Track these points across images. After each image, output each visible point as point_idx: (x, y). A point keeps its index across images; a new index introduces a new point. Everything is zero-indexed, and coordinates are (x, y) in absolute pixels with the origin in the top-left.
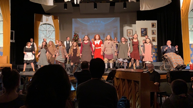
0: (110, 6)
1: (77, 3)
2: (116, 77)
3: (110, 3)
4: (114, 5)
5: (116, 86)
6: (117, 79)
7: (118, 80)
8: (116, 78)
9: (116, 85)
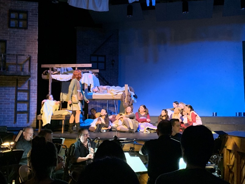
2: (228, 148)
5: (228, 166)
6: (230, 151)
7: (232, 155)
9: (228, 164)
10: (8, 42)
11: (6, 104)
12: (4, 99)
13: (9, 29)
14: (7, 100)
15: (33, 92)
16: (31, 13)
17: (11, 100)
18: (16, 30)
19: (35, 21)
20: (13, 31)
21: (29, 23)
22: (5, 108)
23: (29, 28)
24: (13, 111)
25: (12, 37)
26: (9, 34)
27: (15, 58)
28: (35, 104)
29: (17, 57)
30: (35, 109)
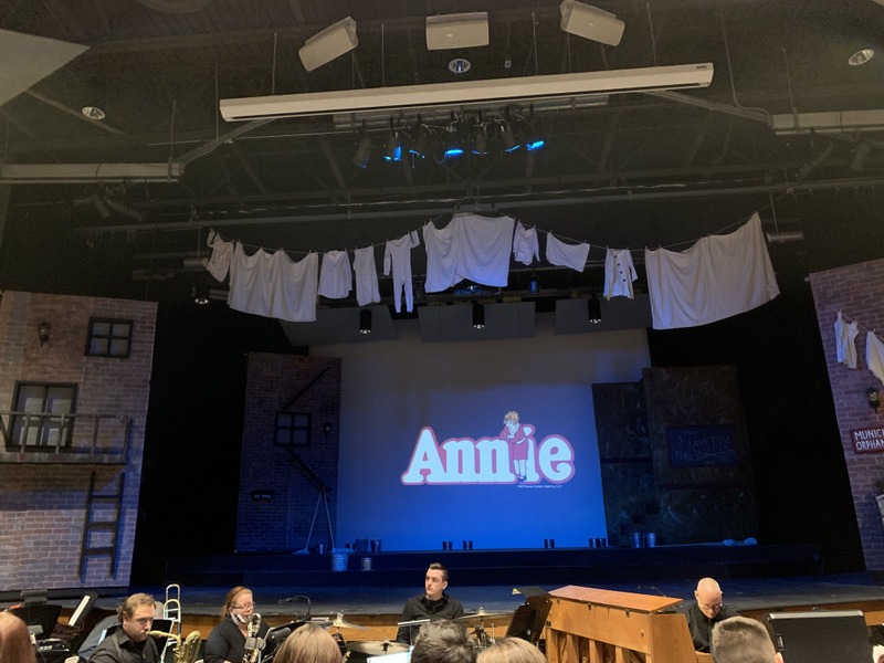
0: (537, 311)
1: (404, 306)
2: (553, 626)
3: (533, 304)
4: (554, 310)
7: (562, 645)
8: (553, 630)
10: (81, 387)
11: (60, 531)
12: (57, 520)
13: (85, 359)
14: (63, 523)
15: (130, 502)
16: (139, 325)
17: (73, 522)
18: (101, 360)
19: (148, 342)
20: (95, 364)
21: (135, 346)
22: (57, 543)
23: (134, 357)
24: (76, 549)
25: (91, 376)
26: (84, 370)
27: (93, 424)
28: (132, 530)
29: (97, 422)
30: (130, 541)
